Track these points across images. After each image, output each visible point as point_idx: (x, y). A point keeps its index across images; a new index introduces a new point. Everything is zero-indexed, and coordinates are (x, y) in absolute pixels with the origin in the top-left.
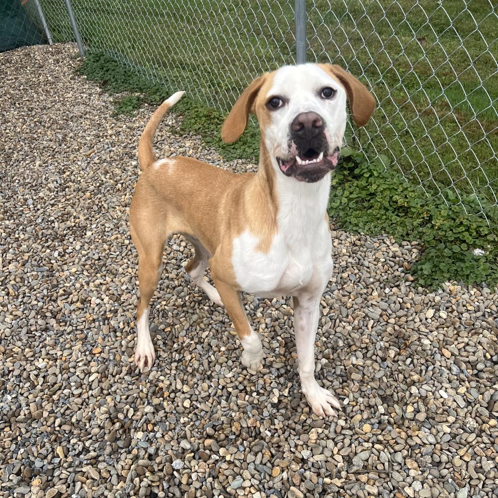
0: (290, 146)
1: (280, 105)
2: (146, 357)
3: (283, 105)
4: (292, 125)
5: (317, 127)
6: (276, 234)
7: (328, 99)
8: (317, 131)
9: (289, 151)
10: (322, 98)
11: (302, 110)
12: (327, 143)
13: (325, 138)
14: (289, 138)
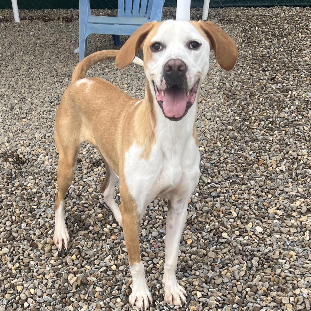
0: (161, 81)
1: (160, 49)
2: (63, 240)
3: (162, 50)
4: (165, 66)
5: (181, 71)
6: (154, 144)
7: (194, 49)
8: (181, 73)
9: (161, 85)
10: (190, 48)
11: (173, 57)
12: (187, 82)
13: (186, 79)
14: (162, 75)
